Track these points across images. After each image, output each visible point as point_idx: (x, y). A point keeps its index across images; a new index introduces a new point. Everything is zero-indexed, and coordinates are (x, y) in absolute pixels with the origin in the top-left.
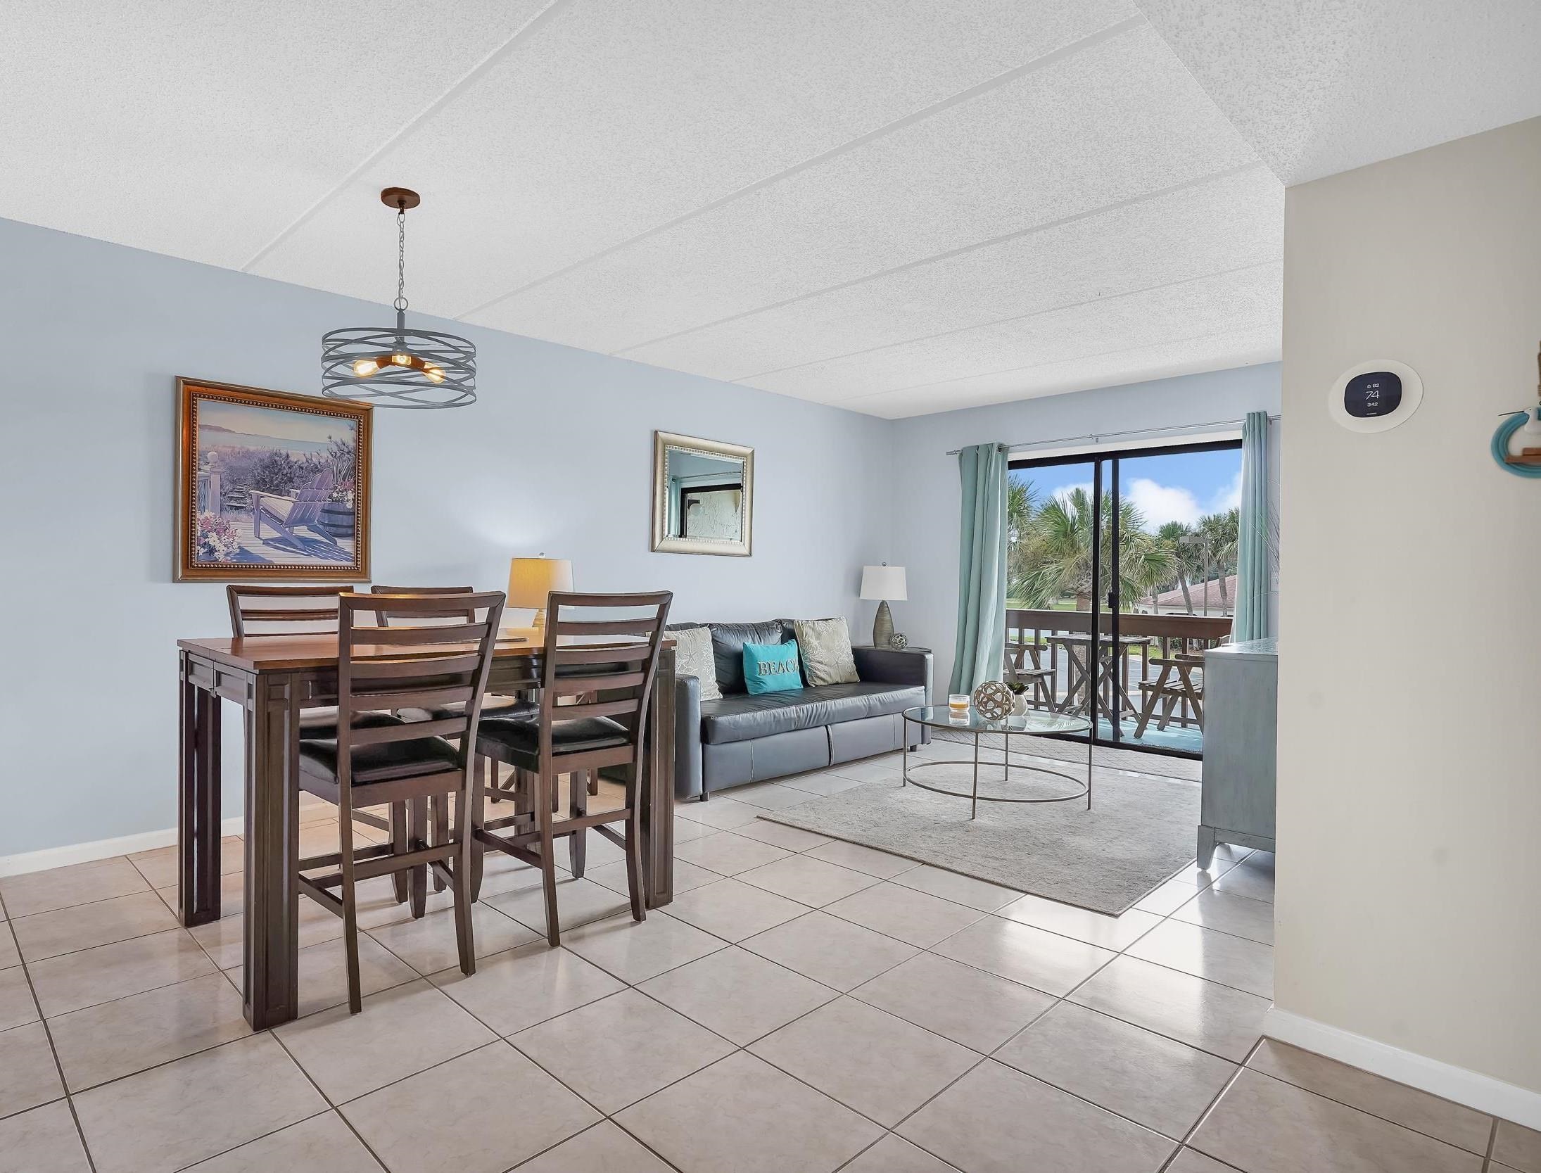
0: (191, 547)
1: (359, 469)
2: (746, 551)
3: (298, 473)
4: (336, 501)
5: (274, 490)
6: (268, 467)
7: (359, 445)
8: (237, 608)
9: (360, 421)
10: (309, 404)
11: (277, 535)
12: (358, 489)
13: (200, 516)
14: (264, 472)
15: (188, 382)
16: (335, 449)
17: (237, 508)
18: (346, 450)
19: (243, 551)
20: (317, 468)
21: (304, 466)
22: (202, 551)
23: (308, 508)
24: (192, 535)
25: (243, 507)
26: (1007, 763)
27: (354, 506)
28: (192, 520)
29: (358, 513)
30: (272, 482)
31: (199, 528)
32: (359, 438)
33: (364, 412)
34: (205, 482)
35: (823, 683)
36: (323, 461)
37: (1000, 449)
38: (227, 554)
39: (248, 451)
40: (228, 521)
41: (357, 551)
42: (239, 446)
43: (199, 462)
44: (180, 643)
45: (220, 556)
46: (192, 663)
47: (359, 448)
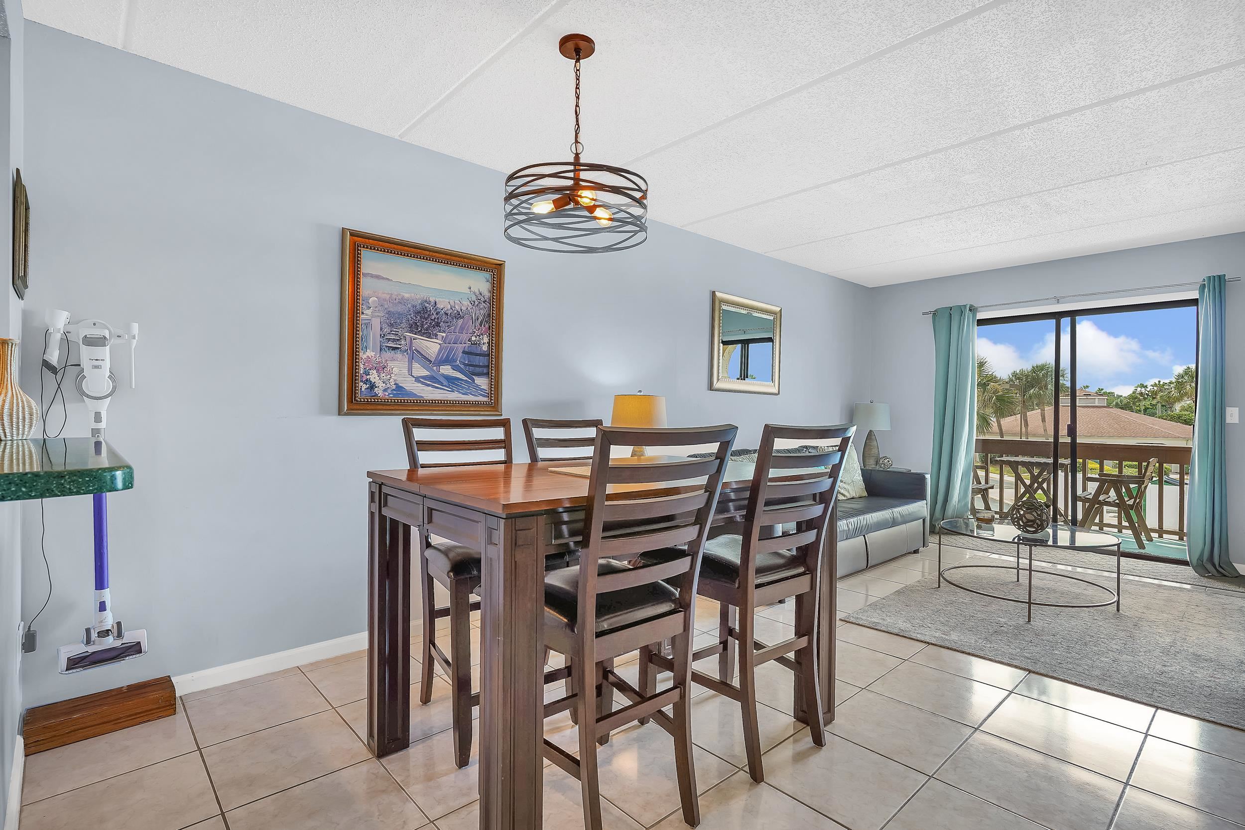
0: (355, 383)
1: (493, 316)
2: (775, 391)
3: (444, 318)
4: (474, 344)
5: (424, 333)
6: (420, 312)
7: (493, 295)
8: (413, 439)
9: (494, 274)
10: (454, 258)
11: (425, 373)
12: (492, 334)
13: (363, 355)
14: (416, 317)
15: (353, 234)
16: (474, 298)
17: (394, 349)
18: (483, 299)
19: (399, 388)
20: (459, 314)
21: (449, 312)
22: (364, 387)
23: (452, 349)
24: (356, 373)
25: (398, 348)
26: (1018, 567)
27: (489, 348)
28: (356, 359)
29: (492, 355)
30: (422, 326)
31: (362, 366)
32: (493, 289)
33: (497, 266)
34: (367, 325)
35: (844, 498)
36: (464, 308)
37: (970, 310)
38: (385, 390)
39: (403, 298)
40: (387, 360)
41: (491, 387)
42: (396, 293)
43: (362, 307)
44: (369, 474)
45: (379, 392)
46: (386, 495)
47: (493, 298)
